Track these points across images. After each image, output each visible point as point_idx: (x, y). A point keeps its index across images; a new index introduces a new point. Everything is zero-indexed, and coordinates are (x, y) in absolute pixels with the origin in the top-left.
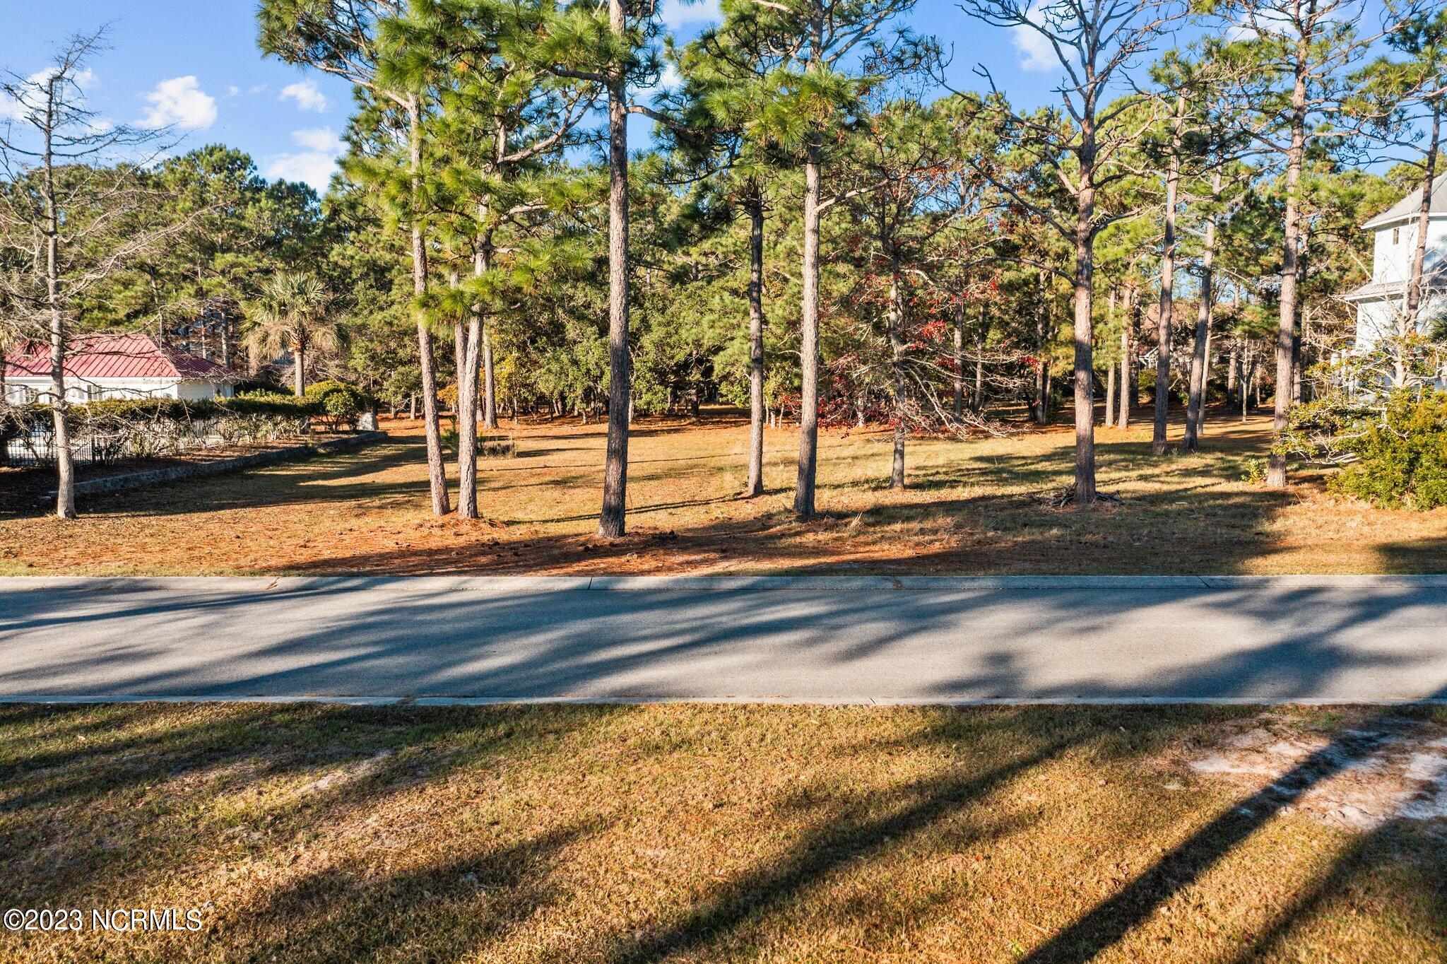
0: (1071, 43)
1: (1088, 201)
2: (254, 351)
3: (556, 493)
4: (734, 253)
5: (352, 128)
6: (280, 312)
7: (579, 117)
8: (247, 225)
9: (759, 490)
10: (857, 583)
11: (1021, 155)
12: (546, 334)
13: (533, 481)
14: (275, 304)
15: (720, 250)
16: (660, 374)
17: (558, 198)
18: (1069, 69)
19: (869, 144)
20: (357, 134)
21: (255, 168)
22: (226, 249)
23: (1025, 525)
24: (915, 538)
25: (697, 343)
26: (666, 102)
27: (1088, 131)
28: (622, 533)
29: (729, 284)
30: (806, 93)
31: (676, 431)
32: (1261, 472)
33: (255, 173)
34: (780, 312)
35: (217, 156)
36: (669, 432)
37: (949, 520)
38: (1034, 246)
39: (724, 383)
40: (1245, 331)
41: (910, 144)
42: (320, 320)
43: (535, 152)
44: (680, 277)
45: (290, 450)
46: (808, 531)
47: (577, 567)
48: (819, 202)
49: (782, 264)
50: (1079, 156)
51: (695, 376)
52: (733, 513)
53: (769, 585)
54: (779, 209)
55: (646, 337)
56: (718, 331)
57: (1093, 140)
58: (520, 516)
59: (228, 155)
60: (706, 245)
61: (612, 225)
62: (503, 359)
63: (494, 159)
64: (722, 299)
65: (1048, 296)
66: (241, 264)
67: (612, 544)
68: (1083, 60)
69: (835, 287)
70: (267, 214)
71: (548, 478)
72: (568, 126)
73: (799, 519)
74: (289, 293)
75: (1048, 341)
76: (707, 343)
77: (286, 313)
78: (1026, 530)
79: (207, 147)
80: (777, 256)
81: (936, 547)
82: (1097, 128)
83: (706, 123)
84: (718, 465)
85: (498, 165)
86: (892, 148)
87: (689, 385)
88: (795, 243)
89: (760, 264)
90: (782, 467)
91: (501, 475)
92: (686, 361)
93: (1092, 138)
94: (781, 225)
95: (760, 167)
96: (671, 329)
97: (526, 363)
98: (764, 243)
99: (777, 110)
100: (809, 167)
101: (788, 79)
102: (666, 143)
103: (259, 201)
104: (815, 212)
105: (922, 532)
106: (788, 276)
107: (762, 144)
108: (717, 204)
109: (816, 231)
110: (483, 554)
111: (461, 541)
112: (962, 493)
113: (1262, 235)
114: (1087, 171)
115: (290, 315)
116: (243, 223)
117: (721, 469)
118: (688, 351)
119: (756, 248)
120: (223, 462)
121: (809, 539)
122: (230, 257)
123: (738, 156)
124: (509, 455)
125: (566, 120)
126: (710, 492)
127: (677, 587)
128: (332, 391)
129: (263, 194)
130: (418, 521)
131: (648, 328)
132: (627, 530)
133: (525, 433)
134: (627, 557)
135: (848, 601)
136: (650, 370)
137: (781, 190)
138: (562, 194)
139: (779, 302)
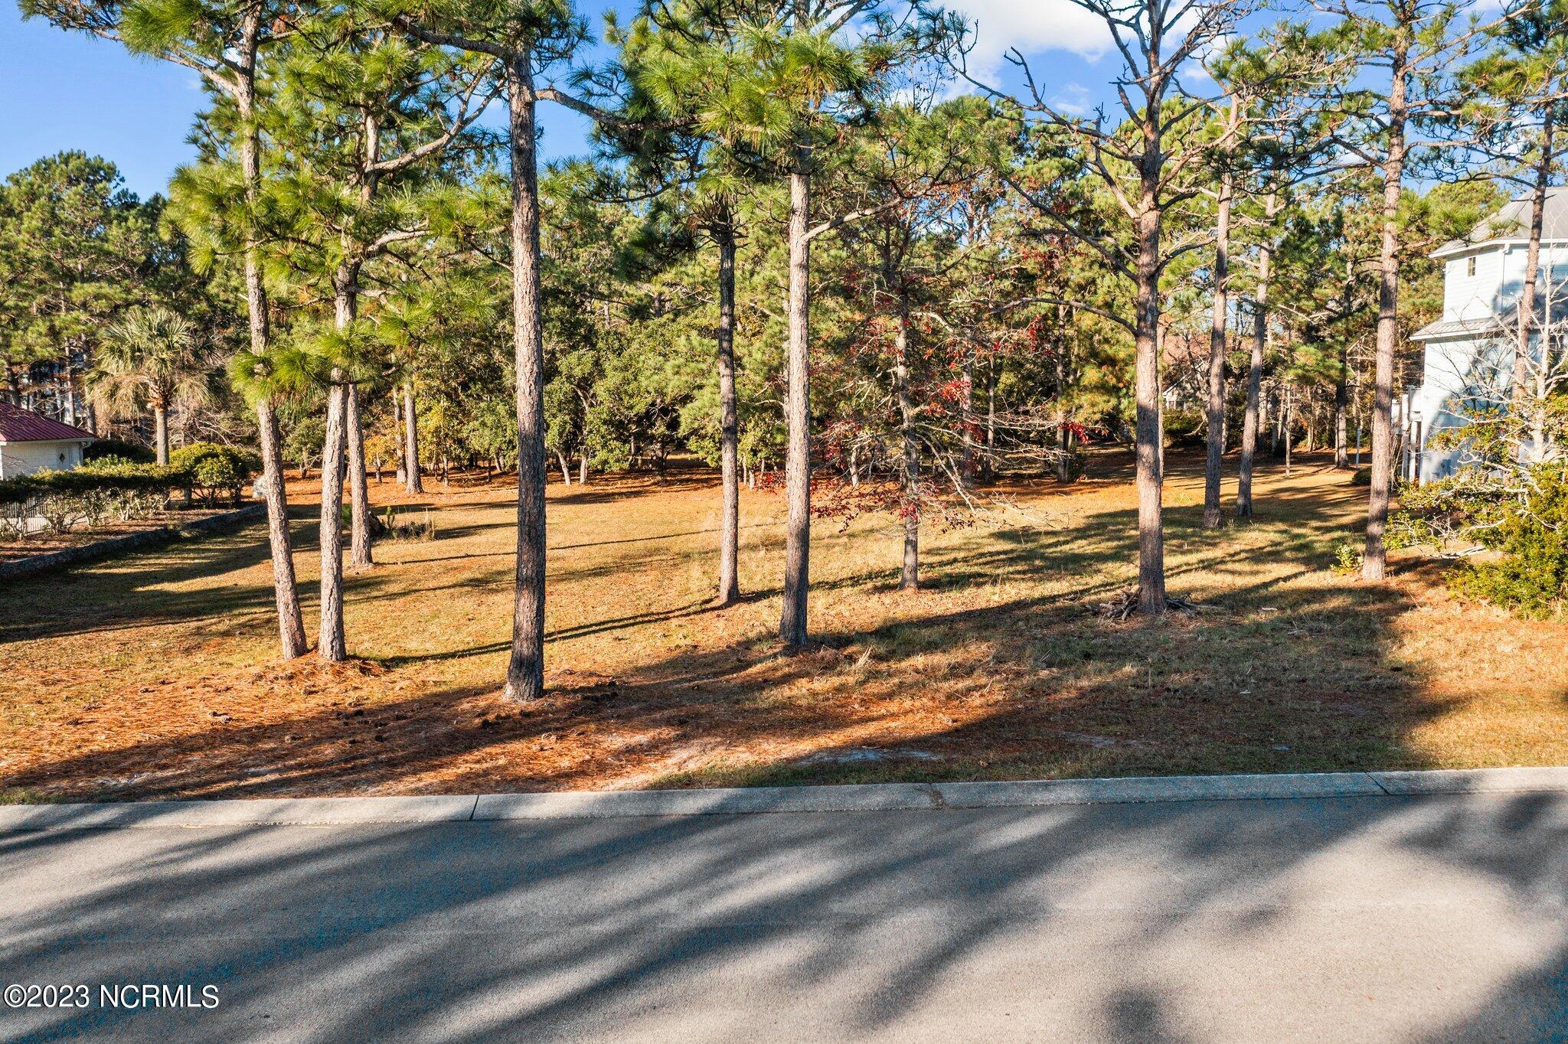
0: (1127, 24)
1: (1152, 226)
2: (102, 409)
3: (467, 603)
4: (703, 284)
5: (200, 127)
6: (133, 359)
7: (480, 110)
8: (111, 248)
9: (736, 596)
10: (878, 797)
11: (1039, 170)
12: (481, 379)
13: (447, 580)
14: (126, 349)
15: (686, 280)
16: (618, 427)
17: (445, 221)
18: (1127, 56)
19: (878, 149)
20: (208, 135)
21: (122, 180)
22: (88, 278)
23: (1087, 656)
24: (945, 685)
25: (661, 392)
26: (589, 84)
27: (1152, 137)
28: (540, 692)
29: (697, 321)
30: (793, 64)
31: (637, 494)
32: (1354, 561)
33: (123, 186)
34: (758, 356)
35: (73, 164)
36: (629, 495)
37: (984, 647)
38: (1052, 276)
39: (693, 438)
40: (1297, 375)
41: (931, 150)
42: (188, 369)
43: (417, 158)
44: (639, 312)
45: (142, 535)
46: (799, 675)
47: (464, 765)
48: (808, 228)
49: (760, 297)
50: (1141, 169)
51: (660, 429)
52: (699, 636)
53: (745, 806)
54: (754, 232)
55: (600, 383)
56: (684, 378)
57: (1157, 147)
58: (414, 646)
59: (87, 163)
60: (669, 276)
61: (517, 261)
62: (429, 409)
63: (359, 166)
64: (688, 338)
65: (1070, 332)
66: (105, 297)
67: (525, 714)
68: (1143, 46)
69: (823, 326)
70: (135, 236)
71: (467, 575)
72: (465, 122)
73: (790, 651)
74: (146, 335)
75: (1069, 386)
76: (672, 391)
77: (141, 359)
78: (1091, 666)
79: (61, 154)
80: (753, 289)
81: (976, 706)
82: (1162, 133)
83: (644, 112)
84: (685, 549)
85: (367, 176)
86: (907, 154)
87: (652, 439)
88: (775, 273)
89: (732, 306)
90: (762, 553)
91: (405, 572)
92: (648, 412)
93: (1156, 145)
94: (758, 252)
95: (728, 180)
96: (629, 375)
97: (459, 411)
98: (738, 273)
99: (749, 91)
100: (794, 178)
101: (765, 46)
102: (608, 149)
103: (126, 220)
104: (803, 241)
105: (956, 671)
106: (767, 312)
107: (726, 142)
108: (674, 229)
109: (805, 267)
110: (332, 737)
111: (311, 705)
112: (990, 596)
113: (1322, 265)
114: (1151, 188)
115: (147, 363)
116: (106, 246)
117: (687, 556)
118: (649, 400)
119: (727, 283)
120: (41, 558)
121: (800, 689)
122: (91, 288)
123: (701, 167)
124: (425, 537)
125: (462, 114)
126: (671, 598)
127: (607, 813)
128: (205, 456)
129: (133, 212)
130: (256, 670)
131: (602, 374)
132: (547, 685)
133: (456, 500)
134: (543, 739)
135: (869, 841)
136: (605, 422)
137: (757, 211)
138: (450, 216)
139: (758, 344)
